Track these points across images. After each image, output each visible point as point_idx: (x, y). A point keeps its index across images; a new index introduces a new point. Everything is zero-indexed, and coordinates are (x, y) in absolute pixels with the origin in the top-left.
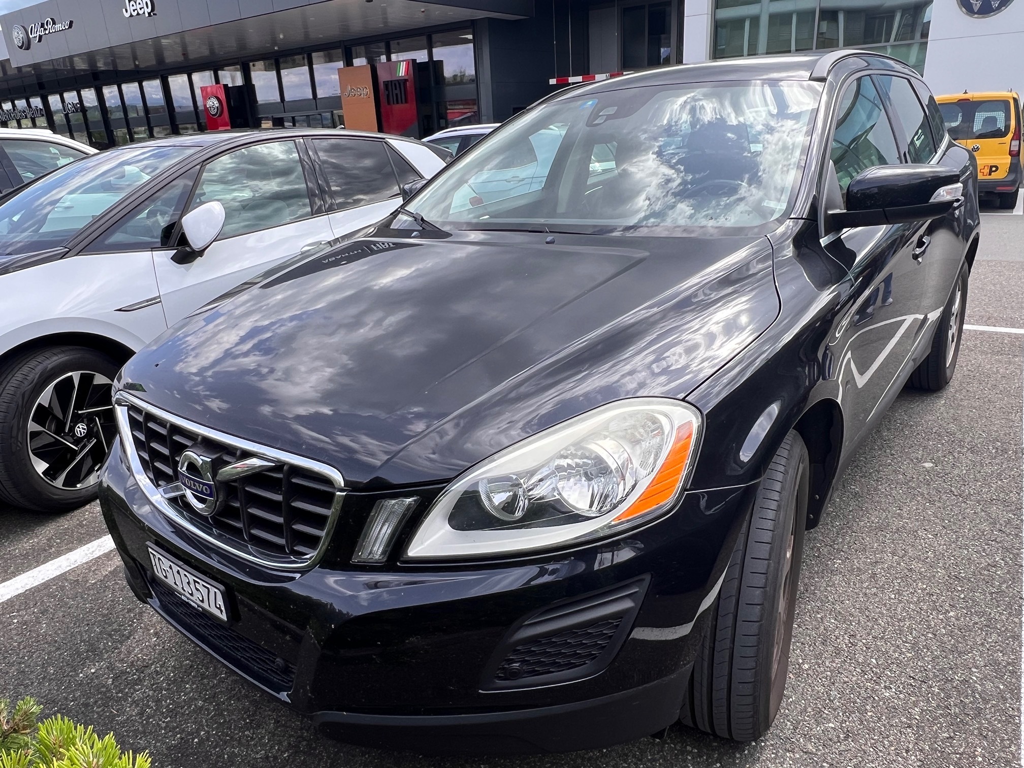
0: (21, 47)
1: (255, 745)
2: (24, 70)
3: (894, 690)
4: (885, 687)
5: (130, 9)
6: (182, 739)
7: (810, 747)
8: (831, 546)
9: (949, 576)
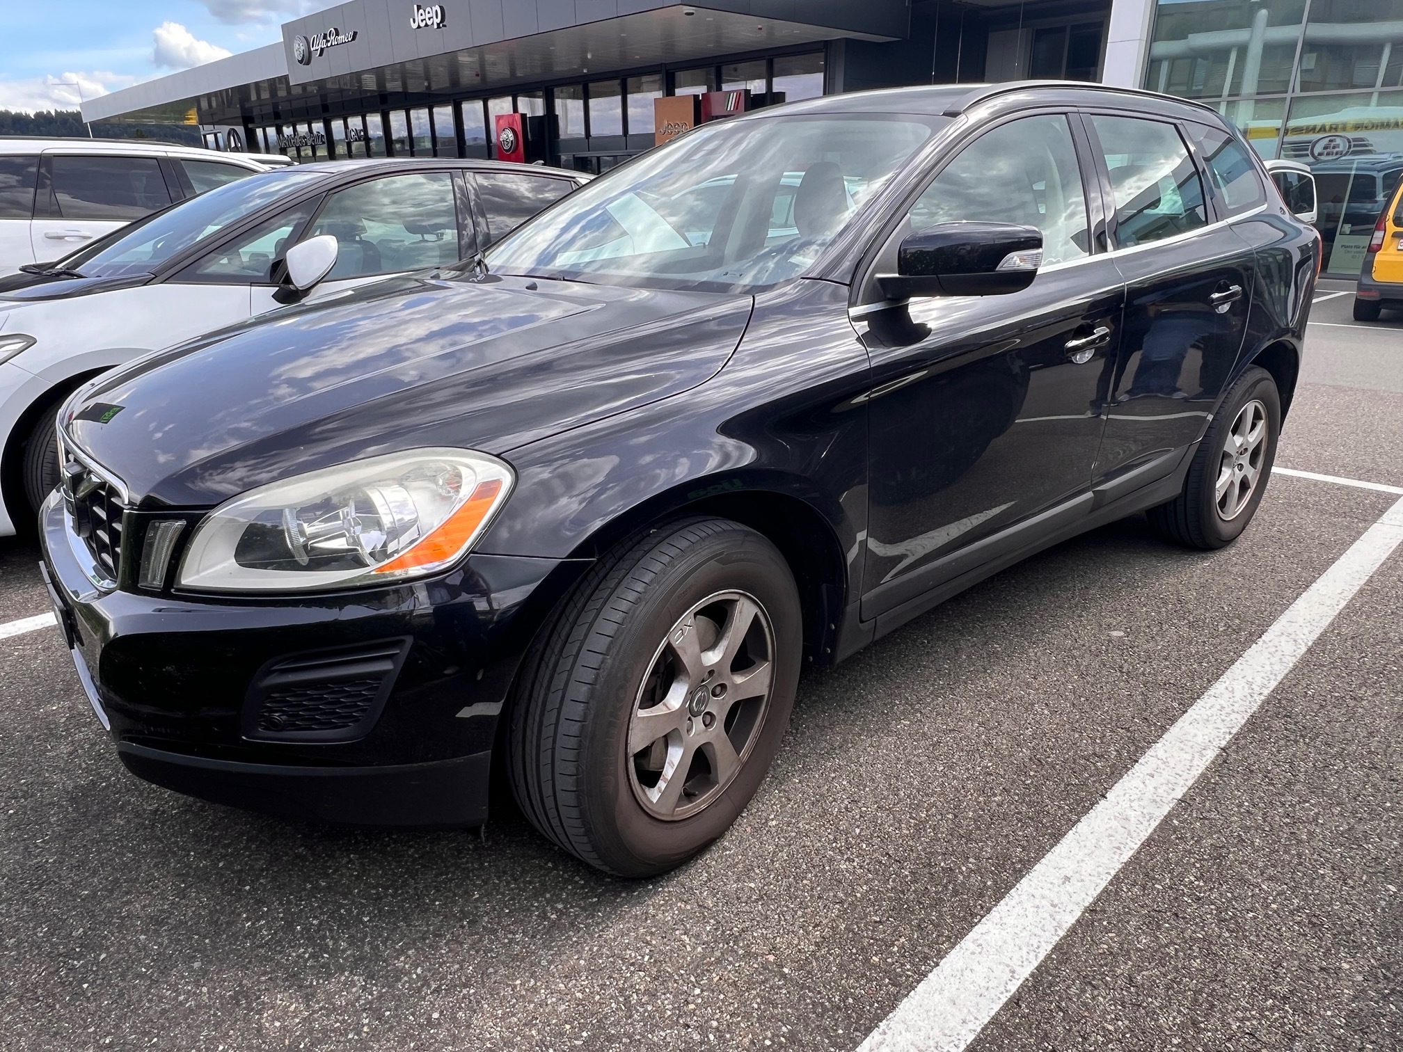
0: (301, 62)
1: (153, 798)
2: (309, 89)
3: (855, 864)
4: (848, 859)
5: (418, 18)
6: (92, 780)
7: (710, 903)
8: (911, 705)
9: (1031, 759)
